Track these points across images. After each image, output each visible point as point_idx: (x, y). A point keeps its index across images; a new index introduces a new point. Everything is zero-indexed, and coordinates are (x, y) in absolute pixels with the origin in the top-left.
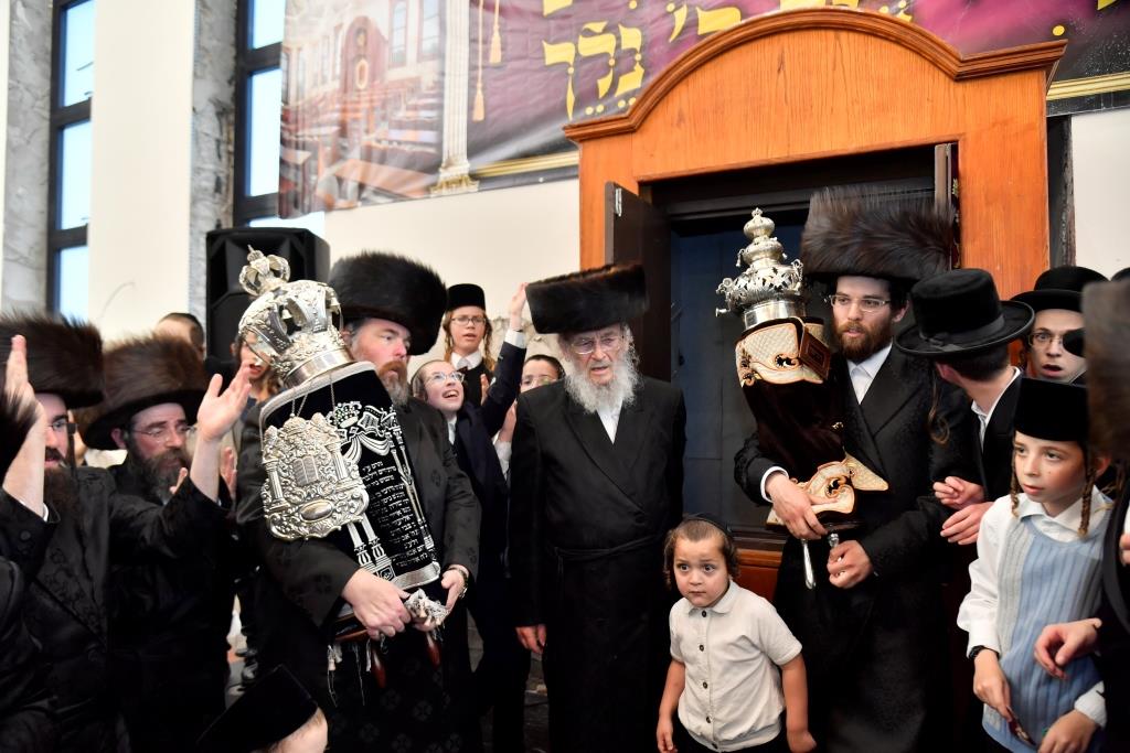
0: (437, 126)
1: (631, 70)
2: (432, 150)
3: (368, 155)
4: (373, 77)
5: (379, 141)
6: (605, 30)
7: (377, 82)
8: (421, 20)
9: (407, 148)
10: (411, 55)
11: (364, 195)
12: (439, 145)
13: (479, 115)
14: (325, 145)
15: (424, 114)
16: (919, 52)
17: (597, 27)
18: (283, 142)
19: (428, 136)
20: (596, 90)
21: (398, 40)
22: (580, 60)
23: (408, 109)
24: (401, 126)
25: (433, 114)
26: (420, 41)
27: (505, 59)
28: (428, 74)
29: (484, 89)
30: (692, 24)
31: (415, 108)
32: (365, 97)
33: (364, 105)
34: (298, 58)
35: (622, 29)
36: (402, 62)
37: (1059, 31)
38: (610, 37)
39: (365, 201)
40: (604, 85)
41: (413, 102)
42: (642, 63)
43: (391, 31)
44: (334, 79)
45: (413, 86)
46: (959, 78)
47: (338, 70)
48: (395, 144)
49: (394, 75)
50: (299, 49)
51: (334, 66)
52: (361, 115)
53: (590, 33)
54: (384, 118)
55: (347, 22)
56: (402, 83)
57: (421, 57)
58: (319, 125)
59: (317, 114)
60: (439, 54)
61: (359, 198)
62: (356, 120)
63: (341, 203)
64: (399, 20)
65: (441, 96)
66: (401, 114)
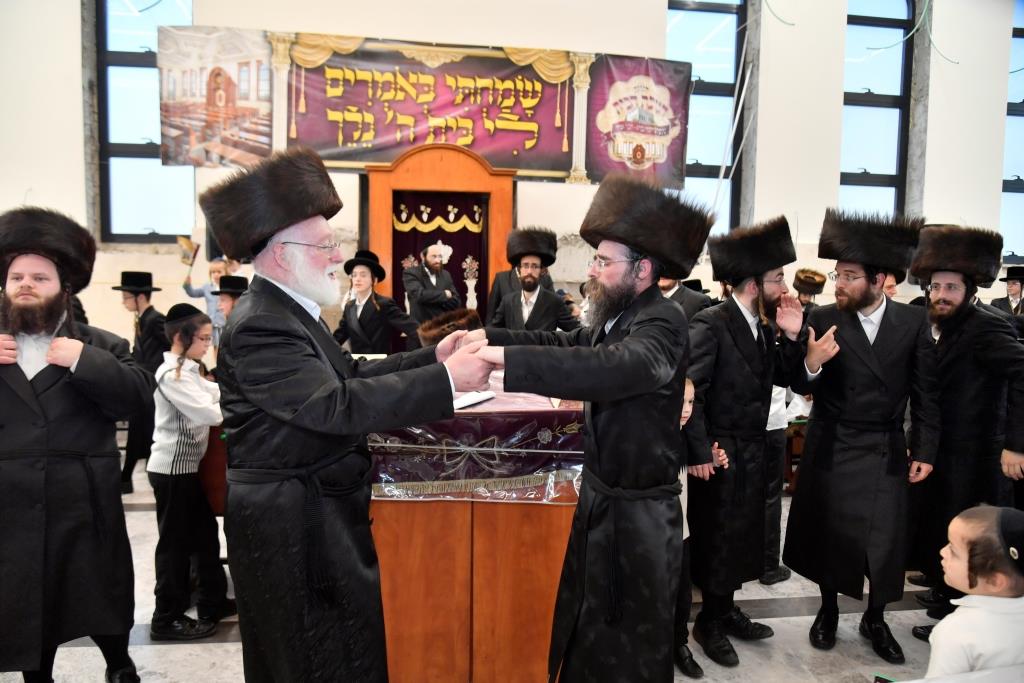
0: (269, 135)
1: (368, 130)
2: (266, 147)
3: (225, 141)
4: (227, 102)
5: (233, 136)
6: (358, 111)
7: (230, 105)
8: (258, 80)
9: (251, 143)
10: (253, 96)
11: (224, 162)
12: (270, 145)
13: (293, 135)
14: (196, 131)
15: (262, 128)
16: (481, 164)
17: (354, 109)
18: (162, 123)
19: (264, 139)
20: (352, 137)
21: (243, 87)
22: (344, 121)
23: (252, 123)
24: (247, 131)
25: (266, 129)
26: (258, 90)
27: (307, 111)
28: (264, 108)
29: (296, 123)
30: (395, 118)
31: (256, 124)
32: (223, 110)
33: (222, 115)
34: (169, 76)
35: (365, 113)
36: (246, 98)
37: (515, 153)
38: (359, 115)
39: (224, 165)
40: (356, 135)
41: (255, 120)
42: (374, 130)
43: (239, 80)
44: (201, 96)
45: (254, 113)
46: (492, 175)
47: (204, 92)
48: (243, 140)
49: (241, 104)
50: (169, 71)
51: (201, 89)
52: (221, 120)
53: (349, 111)
54: (236, 125)
55: (210, 67)
56: (246, 109)
57: (259, 99)
58: (190, 118)
59: (188, 112)
60: (270, 100)
61: (221, 163)
62: (218, 122)
63: (208, 163)
64: (244, 76)
65: (271, 120)
66: (247, 125)
